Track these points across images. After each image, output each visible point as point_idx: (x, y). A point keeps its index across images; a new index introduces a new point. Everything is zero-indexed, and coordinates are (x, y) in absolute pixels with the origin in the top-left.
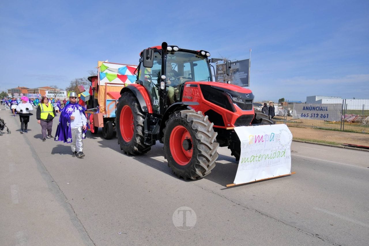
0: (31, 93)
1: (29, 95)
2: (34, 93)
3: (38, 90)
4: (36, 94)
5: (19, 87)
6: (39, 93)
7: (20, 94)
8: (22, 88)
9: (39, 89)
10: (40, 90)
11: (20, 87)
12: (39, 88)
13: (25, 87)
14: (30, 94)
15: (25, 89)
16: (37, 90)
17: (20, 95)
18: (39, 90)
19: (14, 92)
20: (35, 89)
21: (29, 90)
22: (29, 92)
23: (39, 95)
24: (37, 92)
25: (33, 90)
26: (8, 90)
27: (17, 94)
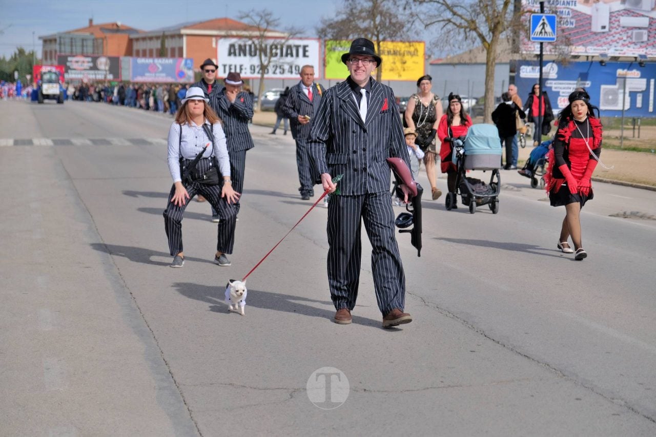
0: (144, 55)
1: (136, 65)
2: (162, 53)
3: (181, 36)
4: (168, 61)
5: (91, 21)
6: (185, 55)
7: (95, 60)
8: (103, 28)
9: (183, 32)
10: (188, 35)
11: (95, 23)
12: (186, 27)
13: (119, 23)
14: (141, 61)
15: (119, 35)
16: (173, 36)
17: (95, 68)
18: (185, 39)
19: (68, 50)
20: (167, 33)
21: (137, 40)
22: (137, 46)
23: (186, 64)
24: (173, 50)
25: (157, 38)
26: (41, 42)
27: (83, 62)
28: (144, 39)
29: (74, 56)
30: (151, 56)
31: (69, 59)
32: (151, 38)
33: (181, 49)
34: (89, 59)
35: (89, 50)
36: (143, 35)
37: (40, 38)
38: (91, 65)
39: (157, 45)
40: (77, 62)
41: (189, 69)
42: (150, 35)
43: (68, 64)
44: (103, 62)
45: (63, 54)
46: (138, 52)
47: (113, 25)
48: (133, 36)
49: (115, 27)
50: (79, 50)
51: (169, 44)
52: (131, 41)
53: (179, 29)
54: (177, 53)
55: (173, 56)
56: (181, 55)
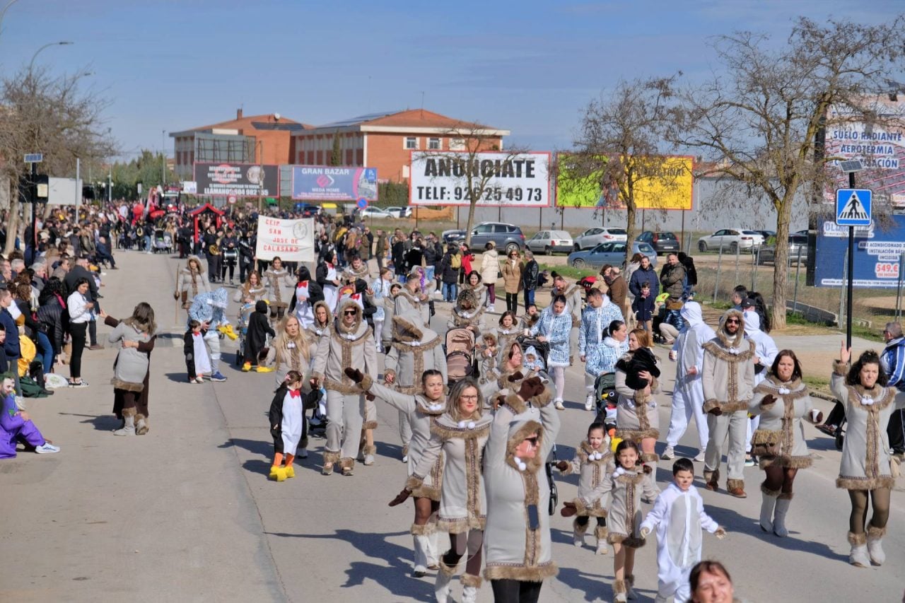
0: (311, 162)
1: (299, 177)
2: (333, 161)
3: (361, 134)
4: (343, 172)
5: (240, 112)
6: (365, 164)
7: (244, 171)
8: (258, 125)
9: (364, 128)
10: (369, 133)
11: (244, 115)
12: (367, 122)
13: (278, 116)
14: (308, 171)
15: (276, 131)
16: (349, 135)
17: (244, 181)
18: (366, 138)
19: (209, 155)
20: (341, 131)
21: (302, 138)
22: (301, 146)
23: (367, 176)
24: (349, 153)
25: (329, 136)
26: (173, 139)
27: (230, 173)
28: (310, 137)
29: (217, 165)
30: (320, 163)
31: (211, 169)
32: (320, 137)
33: (360, 152)
34: (238, 169)
35: (238, 156)
36: (310, 133)
37: (171, 135)
38: (240, 176)
39: (326, 145)
40: (221, 172)
41: (371, 182)
42: (319, 132)
43: (209, 175)
44: (255, 173)
45: (202, 162)
46: (302, 154)
47: (269, 117)
48: (295, 133)
49: (272, 121)
50: (224, 155)
51: (345, 144)
52: (293, 139)
53: (359, 126)
54: (355, 158)
55: (349, 163)
56: (360, 162)
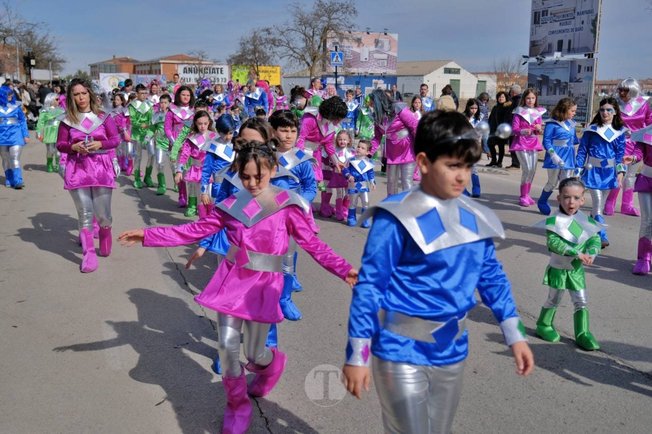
0: (142, 73)
1: (137, 78)
2: (150, 72)
3: (160, 64)
4: (154, 76)
5: (114, 56)
6: (162, 73)
8: (121, 60)
9: (161, 61)
10: (163, 63)
11: (116, 57)
12: (162, 59)
13: (129, 58)
14: (140, 76)
15: (129, 63)
16: (156, 64)
18: (162, 65)
20: (153, 62)
21: (138, 65)
22: (137, 69)
23: (163, 78)
24: (156, 71)
25: (148, 65)
26: (90, 67)
28: (141, 65)
30: (145, 73)
32: (145, 65)
33: (160, 70)
36: (141, 63)
37: (89, 65)
39: (148, 68)
41: (164, 80)
42: (144, 63)
46: (138, 72)
47: (125, 58)
48: (136, 64)
49: (127, 59)
51: (154, 68)
52: (135, 66)
53: (159, 60)
54: (158, 72)
55: (156, 73)
56: (160, 73)
